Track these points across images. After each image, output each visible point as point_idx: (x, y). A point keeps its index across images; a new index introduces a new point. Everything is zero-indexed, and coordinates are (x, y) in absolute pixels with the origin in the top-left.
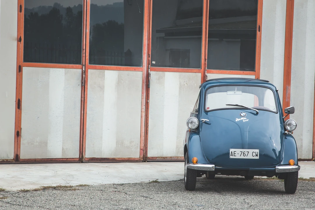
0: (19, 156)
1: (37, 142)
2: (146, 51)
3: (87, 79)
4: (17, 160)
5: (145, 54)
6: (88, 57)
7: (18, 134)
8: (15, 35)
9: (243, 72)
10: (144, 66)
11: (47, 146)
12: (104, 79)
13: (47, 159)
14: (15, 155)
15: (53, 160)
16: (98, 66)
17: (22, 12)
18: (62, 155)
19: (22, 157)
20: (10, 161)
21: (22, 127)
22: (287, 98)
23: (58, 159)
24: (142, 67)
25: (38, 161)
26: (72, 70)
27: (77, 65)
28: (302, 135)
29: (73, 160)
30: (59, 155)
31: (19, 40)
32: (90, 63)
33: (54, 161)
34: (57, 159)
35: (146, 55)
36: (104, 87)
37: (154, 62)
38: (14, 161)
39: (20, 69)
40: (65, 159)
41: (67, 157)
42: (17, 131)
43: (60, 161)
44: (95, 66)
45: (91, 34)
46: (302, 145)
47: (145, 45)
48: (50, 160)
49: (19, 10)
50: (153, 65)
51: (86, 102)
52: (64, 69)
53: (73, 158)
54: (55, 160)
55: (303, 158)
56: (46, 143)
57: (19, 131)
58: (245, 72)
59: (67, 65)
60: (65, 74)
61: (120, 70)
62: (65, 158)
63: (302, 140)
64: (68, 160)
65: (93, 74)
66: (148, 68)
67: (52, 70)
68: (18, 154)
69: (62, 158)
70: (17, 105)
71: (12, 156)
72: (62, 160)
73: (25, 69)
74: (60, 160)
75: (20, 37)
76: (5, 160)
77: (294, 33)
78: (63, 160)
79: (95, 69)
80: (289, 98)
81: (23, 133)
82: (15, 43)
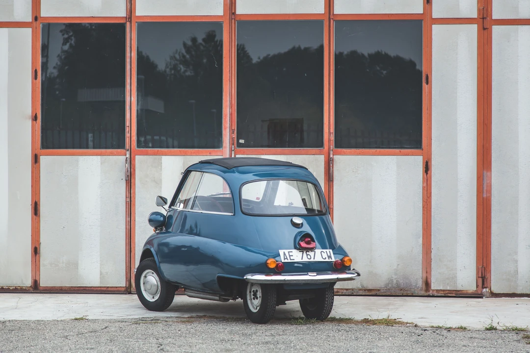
0: (38, 282)
1: (63, 263)
2: (228, 125)
3: (135, 170)
4: (36, 288)
5: (225, 129)
6: (134, 138)
7: (36, 251)
8: (29, 111)
9: (400, 152)
10: (225, 147)
11: (78, 268)
12: (161, 169)
13: (77, 287)
14: (33, 281)
15: (87, 288)
16: (151, 150)
17: (38, 79)
18: (101, 283)
19: (43, 284)
20: (25, 290)
21: (42, 240)
22: (485, 191)
23: (94, 287)
24: (221, 149)
25: (65, 290)
26: (111, 157)
27: (119, 150)
28: (516, 253)
29: (116, 289)
30: (95, 282)
31: (35, 118)
32: (138, 147)
33: (89, 290)
34: (92, 288)
35: (228, 130)
36: (161, 180)
37: (242, 141)
38: (31, 289)
39: (36, 159)
40: (105, 289)
41: (108, 286)
42: (34, 247)
43: (97, 291)
44: (147, 151)
45: (140, 104)
46: (517, 271)
47: (226, 116)
48: (82, 288)
49: (34, 77)
50: (240, 145)
51: (134, 205)
52: (99, 157)
53: (116, 287)
54: (90, 288)
55: (519, 292)
56: (76, 265)
57: (37, 246)
58: (403, 150)
59: (103, 150)
60: (101, 164)
61: (185, 154)
62: (105, 287)
63: (516, 261)
64: (109, 289)
65: (142, 161)
66: (231, 150)
67: (81, 158)
68: (37, 279)
69: (100, 287)
70: (33, 210)
71: (28, 283)
72: (99, 289)
73: (44, 160)
74: (97, 289)
75: (36, 114)
76: (19, 288)
77: (494, 84)
78: (102, 289)
79: (147, 154)
80: (489, 191)
81: (43, 250)
82: (29, 123)
